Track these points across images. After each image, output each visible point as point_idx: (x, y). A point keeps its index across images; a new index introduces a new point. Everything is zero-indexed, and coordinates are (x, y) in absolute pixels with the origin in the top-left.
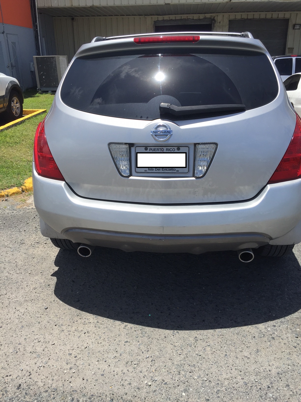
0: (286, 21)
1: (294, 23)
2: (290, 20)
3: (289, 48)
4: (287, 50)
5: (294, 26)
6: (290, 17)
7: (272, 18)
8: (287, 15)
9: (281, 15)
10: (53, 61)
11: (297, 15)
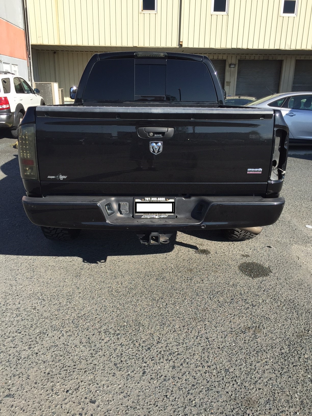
0: (225, 61)
1: (230, 63)
2: (227, 61)
3: (227, 82)
4: (225, 84)
5: (230, 65)
6: (227, 58)
7: (213, 59)
8: (225, 58)
9: (220, 57)
10: (49, 86)
11: (232, 57)
